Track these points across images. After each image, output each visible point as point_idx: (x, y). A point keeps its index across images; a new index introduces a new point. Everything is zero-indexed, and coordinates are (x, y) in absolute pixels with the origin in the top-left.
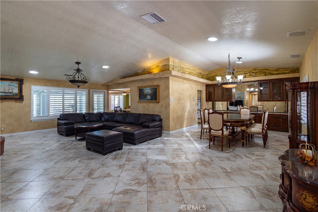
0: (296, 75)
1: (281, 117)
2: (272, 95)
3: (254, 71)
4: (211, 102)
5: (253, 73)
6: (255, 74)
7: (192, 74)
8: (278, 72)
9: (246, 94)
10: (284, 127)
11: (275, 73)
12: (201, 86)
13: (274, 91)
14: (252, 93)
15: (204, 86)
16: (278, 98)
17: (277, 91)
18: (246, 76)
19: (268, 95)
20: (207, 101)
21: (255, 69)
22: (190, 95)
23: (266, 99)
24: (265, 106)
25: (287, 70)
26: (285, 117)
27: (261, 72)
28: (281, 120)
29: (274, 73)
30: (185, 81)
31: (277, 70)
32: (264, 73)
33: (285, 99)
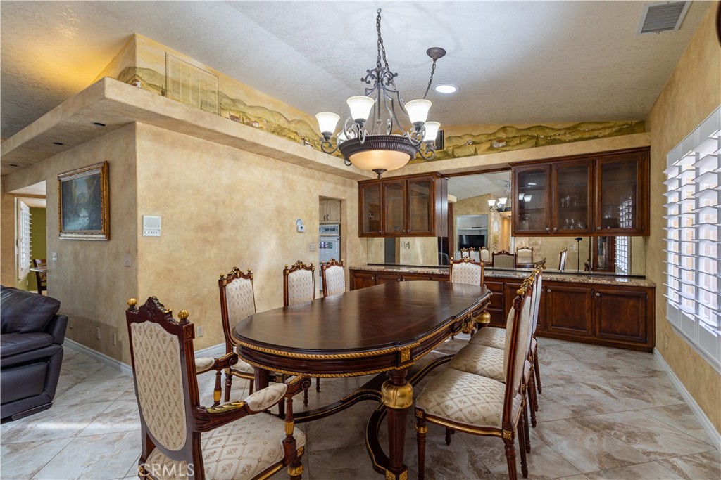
0: (638, 140)
1: (585, 293)
2: (555, 214)
3: (502, 135)
4: (384, 238)
5: (499, 141)
6: (504, 144)
7: (293, 136)
8: (577, 137)
9: (493, 219)
10: (598, 329)
11: (568, 137)
12: (336, 184)
13: (563, 201)
14: (501, 213)
15: (352, 186)
16: (575, 225)
17: (571, 201)
18: (479, 152)
19: (544, 215)
20: (361, 235)
21: (504, 129)
22: (279, 212)
23: (538, 227)
24: (538, 250)
25: (604, 128)
26: (602, 290)
27: (524, 136)
28: (587, 302)
29: (563, 138)
30: (251, 156)
31: (574, 129)
32: (534, 141)
33: (599, 228)
